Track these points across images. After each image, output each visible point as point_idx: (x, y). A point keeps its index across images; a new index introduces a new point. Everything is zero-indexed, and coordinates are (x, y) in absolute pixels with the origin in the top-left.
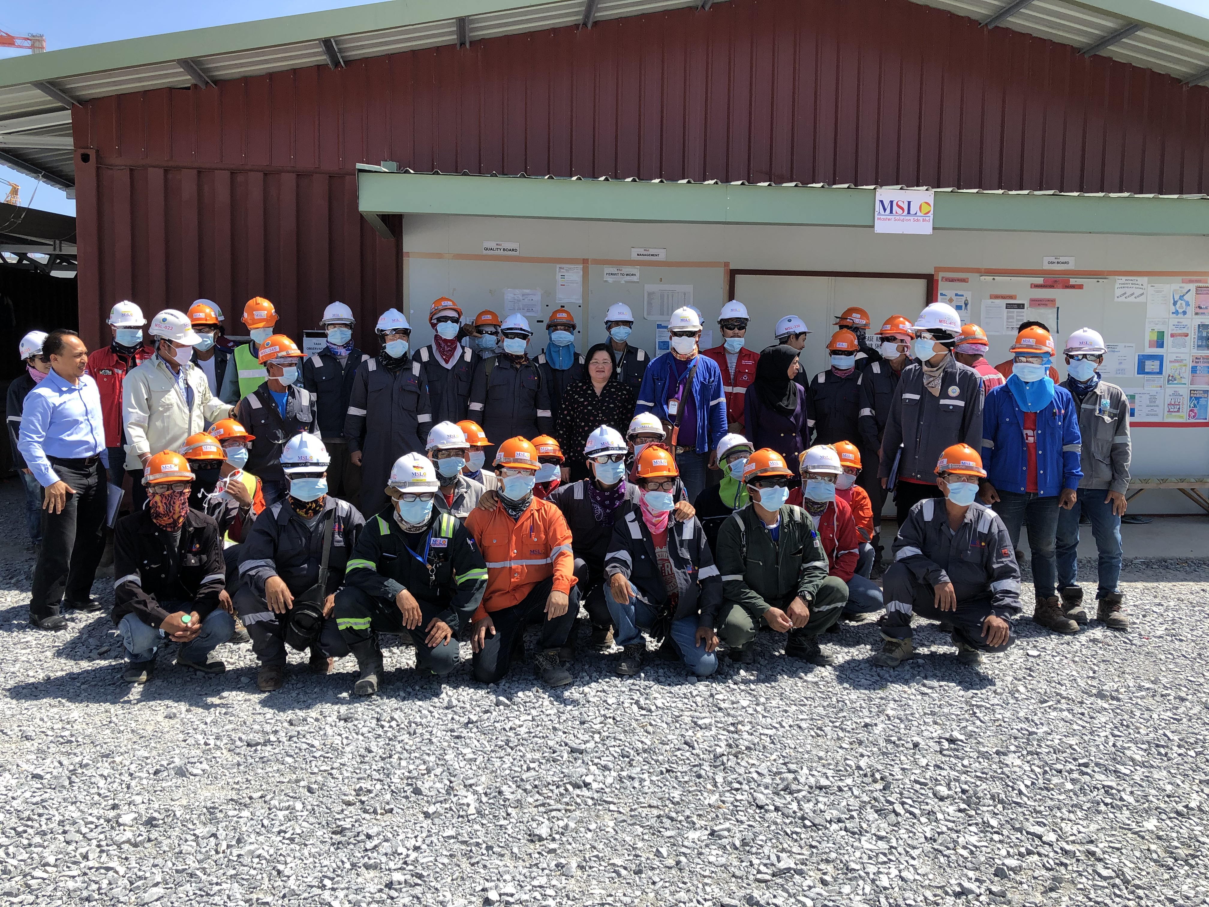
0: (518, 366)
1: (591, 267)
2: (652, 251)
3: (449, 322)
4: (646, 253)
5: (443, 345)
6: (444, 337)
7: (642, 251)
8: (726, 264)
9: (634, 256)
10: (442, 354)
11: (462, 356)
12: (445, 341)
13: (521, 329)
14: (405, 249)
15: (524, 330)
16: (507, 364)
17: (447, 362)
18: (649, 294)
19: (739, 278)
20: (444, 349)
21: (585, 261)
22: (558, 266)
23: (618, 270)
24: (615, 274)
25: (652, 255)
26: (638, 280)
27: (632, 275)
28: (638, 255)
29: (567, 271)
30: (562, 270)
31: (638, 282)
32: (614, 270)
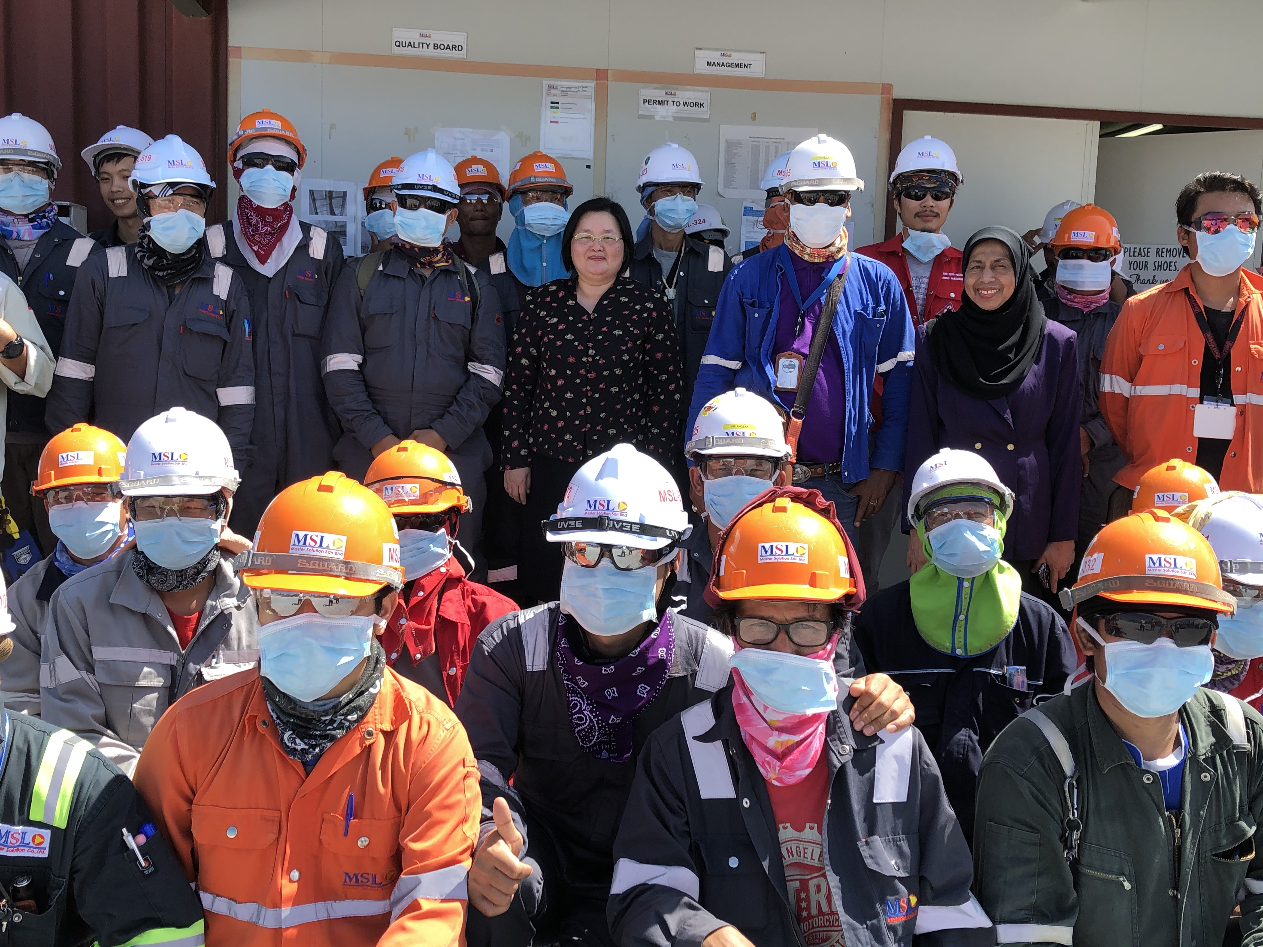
0: (427, 273)
1: (613, 86)
2: (736, 58)
3: (270, 167)
4: (725, 60)
5: (254, 219)
6: (256, 202)
7: (715, 56)
8: (887, 88)
9: (701, 68)
10: (251, 241)
11: (303, 247)
12: (261, 211)
13: (435, 189)
14: (233, 41)
15: (441, 191)
16: (400, 267)
17: (263, 260)
18: (731, 145)
19: (910, 117)
20: (256, 230)
21: (601, 75)
22: (546, 82)
23: (667, 94)
24: (661, 103)
25: (737, 65)
26: (707, 116)
27: (696, 105)
28: (709, 64)
29: (564, 94)
30: (553, 91)
31: (707, 120)
32: (659, 94)
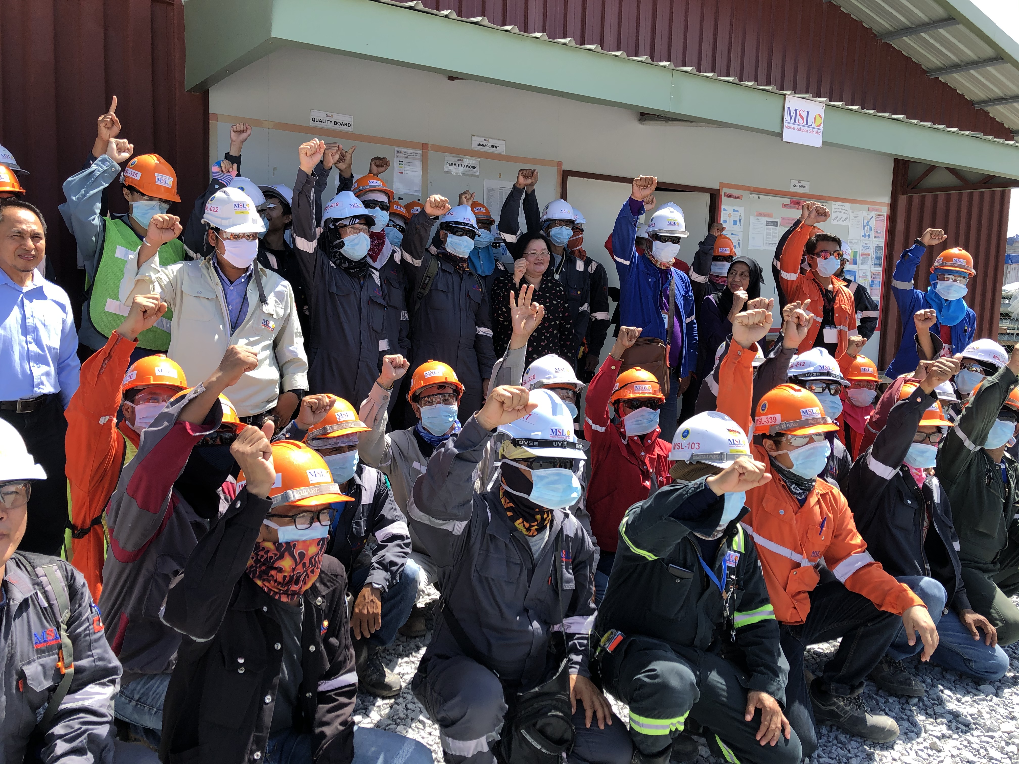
0: (461, 272)
1: (431, 153)
2: (492, 142)
4: (486, 143)
7: (481, 141)
8: (560, 164)
9: (475, 146)
11: (392, 256)
13: (467, 224)
14: (212, 110)
15: (470, 226)
16: (449, 267)
17: (374, 260)
18: (489, 191)
19: (571, 180)
21: (425, 147)
22: (397, 149)
23: (458, 160)
24: (455, 165)
25: (492, 147)
26: (478, 173)
27: (472, 167)
28: (479, 145)
29: (406, 156)
30: (400, 155)
31: (477, 176)
32: (455, 160)
